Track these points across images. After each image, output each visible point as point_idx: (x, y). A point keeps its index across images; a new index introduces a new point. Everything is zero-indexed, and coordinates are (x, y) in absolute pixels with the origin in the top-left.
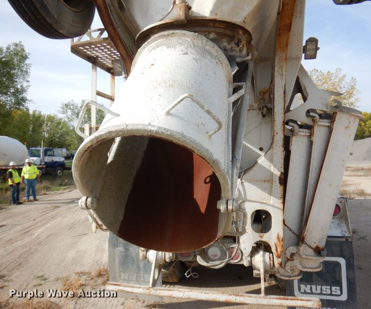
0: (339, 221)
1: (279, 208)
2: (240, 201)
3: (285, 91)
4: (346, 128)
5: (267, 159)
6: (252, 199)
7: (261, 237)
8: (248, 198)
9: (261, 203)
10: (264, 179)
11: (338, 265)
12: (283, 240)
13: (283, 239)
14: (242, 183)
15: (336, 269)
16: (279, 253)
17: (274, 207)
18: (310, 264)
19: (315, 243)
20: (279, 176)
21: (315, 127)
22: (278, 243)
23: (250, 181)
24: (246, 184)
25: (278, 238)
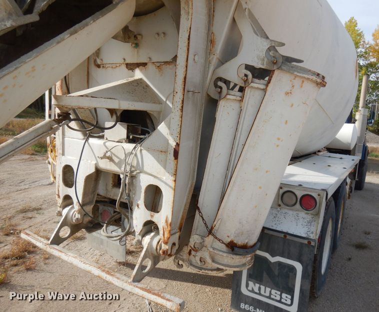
0: (313, 218)
1: (170, 187)
2: (138, 171)
3: (189, 36)
4: (287, 94)
5: (166, 125)
6: (148, 171)
7: (152, 216)
8: (145, 169)
9: (155, 177)
10: (161, 149)
11: (293, 269)
12: (171, 225)
13: (171, 223)
14: (141, 150)
15: (291, 274)
16: (166, 239)
17: (166, 184)
18: (226, 260)
19: (228, 236)
20: (174, 147)
21: (246, 89)
22: (166, 227)
23: (148, 150)
24: (144, 152)
25: (166, 221)
